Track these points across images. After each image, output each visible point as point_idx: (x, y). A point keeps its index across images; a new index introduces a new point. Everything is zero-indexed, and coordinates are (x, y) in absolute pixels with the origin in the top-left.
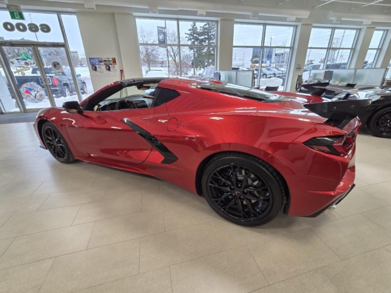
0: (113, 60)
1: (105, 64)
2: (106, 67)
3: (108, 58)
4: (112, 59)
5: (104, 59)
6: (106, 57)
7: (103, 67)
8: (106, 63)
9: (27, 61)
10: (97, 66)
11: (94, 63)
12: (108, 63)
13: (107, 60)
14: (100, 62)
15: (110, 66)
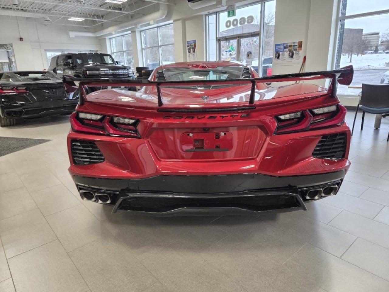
0: (299, 44)
1: (289, 50)
2: (289, 54)
3: (294, 43)
4: (299, 42)
5: (289, 45)
6: (292, 42)
7: (287, 54)
8: (290, 48)
9: (231, 53)
10: (281, 53)
11: (279, 49)
12: (292, 48)
13: (293, 45)
14: (285, 48)
15: (294, 52)
